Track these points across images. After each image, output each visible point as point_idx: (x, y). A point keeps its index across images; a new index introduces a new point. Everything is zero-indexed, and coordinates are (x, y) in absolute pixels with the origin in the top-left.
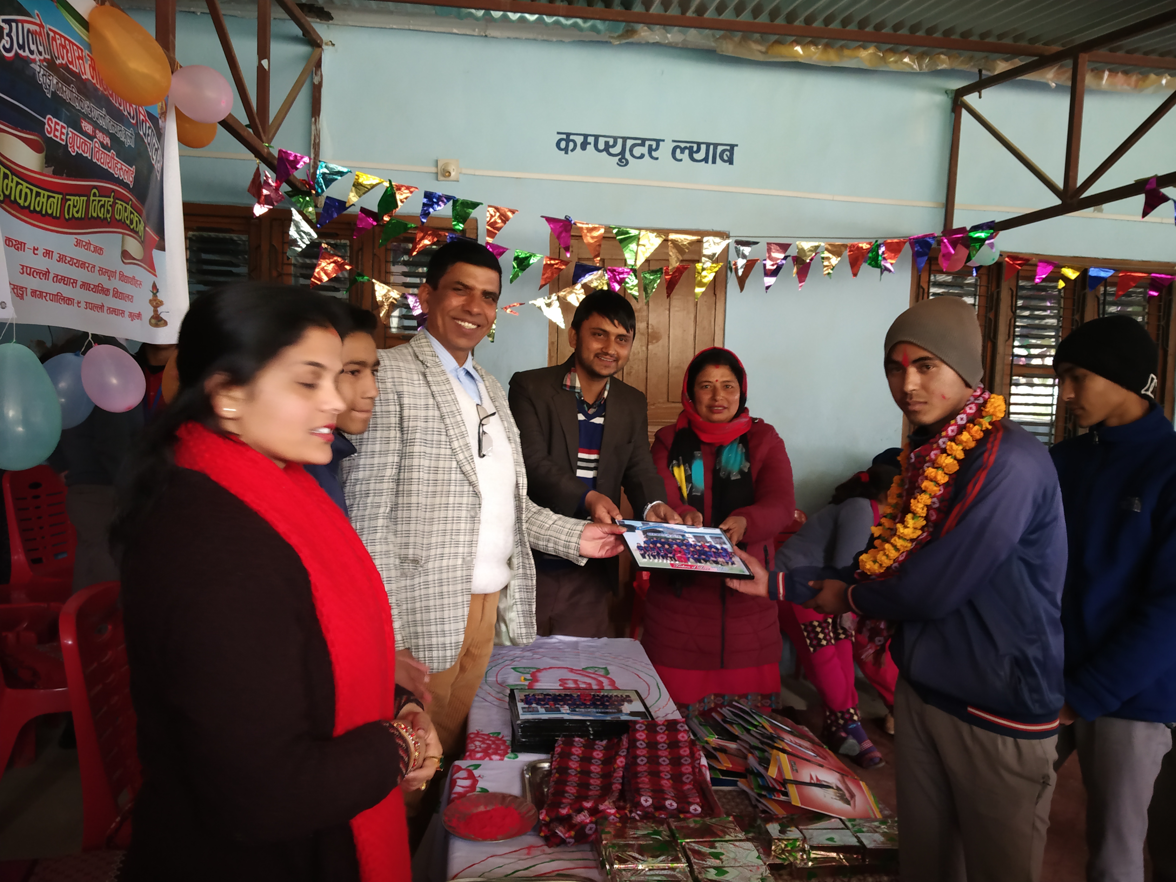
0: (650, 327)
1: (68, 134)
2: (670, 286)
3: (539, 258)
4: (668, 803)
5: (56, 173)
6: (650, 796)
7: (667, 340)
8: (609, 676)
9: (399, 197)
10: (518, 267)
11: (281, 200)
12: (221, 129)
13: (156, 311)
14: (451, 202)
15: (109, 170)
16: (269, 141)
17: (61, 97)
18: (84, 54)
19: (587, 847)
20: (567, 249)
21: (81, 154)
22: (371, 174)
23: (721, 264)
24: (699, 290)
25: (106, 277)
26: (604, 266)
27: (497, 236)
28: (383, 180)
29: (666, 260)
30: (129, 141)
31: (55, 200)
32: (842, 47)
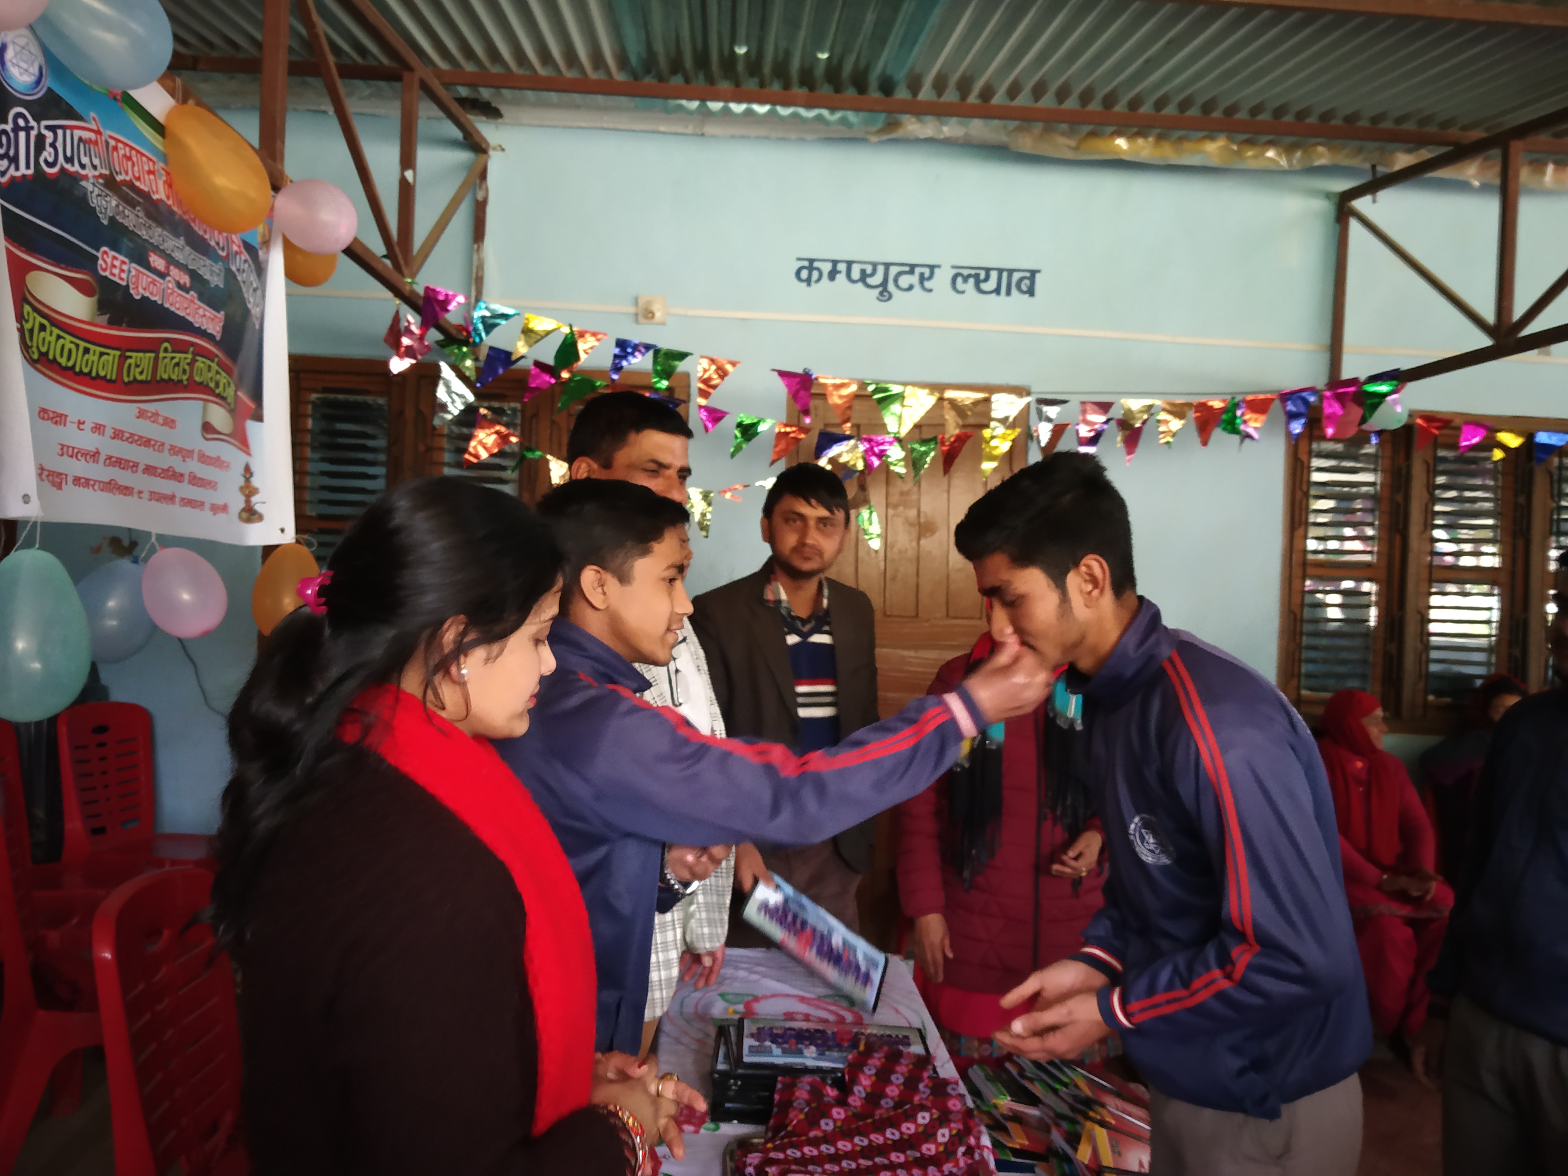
0: (922, 514)
1: (130, 271)
2: (949, 460)
3: (771, 424)
9: (582, 346)
10: (742, 437)
11: (426, 353)
12: (345, 261)
13: (248, 502)
14: (651, 352)
15: (188, 317)
16: (413, 276)
17: (122, 224)
18: (156, 167)
20: (806, 412)
21: (148, 298)
22: (546, 316)
23: (1018, 430)
24: (988, 466)
25: (180, 458)
26: (857, 435)
27: (711, 397)
28: (560, 324)
29: (942, 425)
30: (216, 279)
31: (110, 358)
32: (1181, 139)
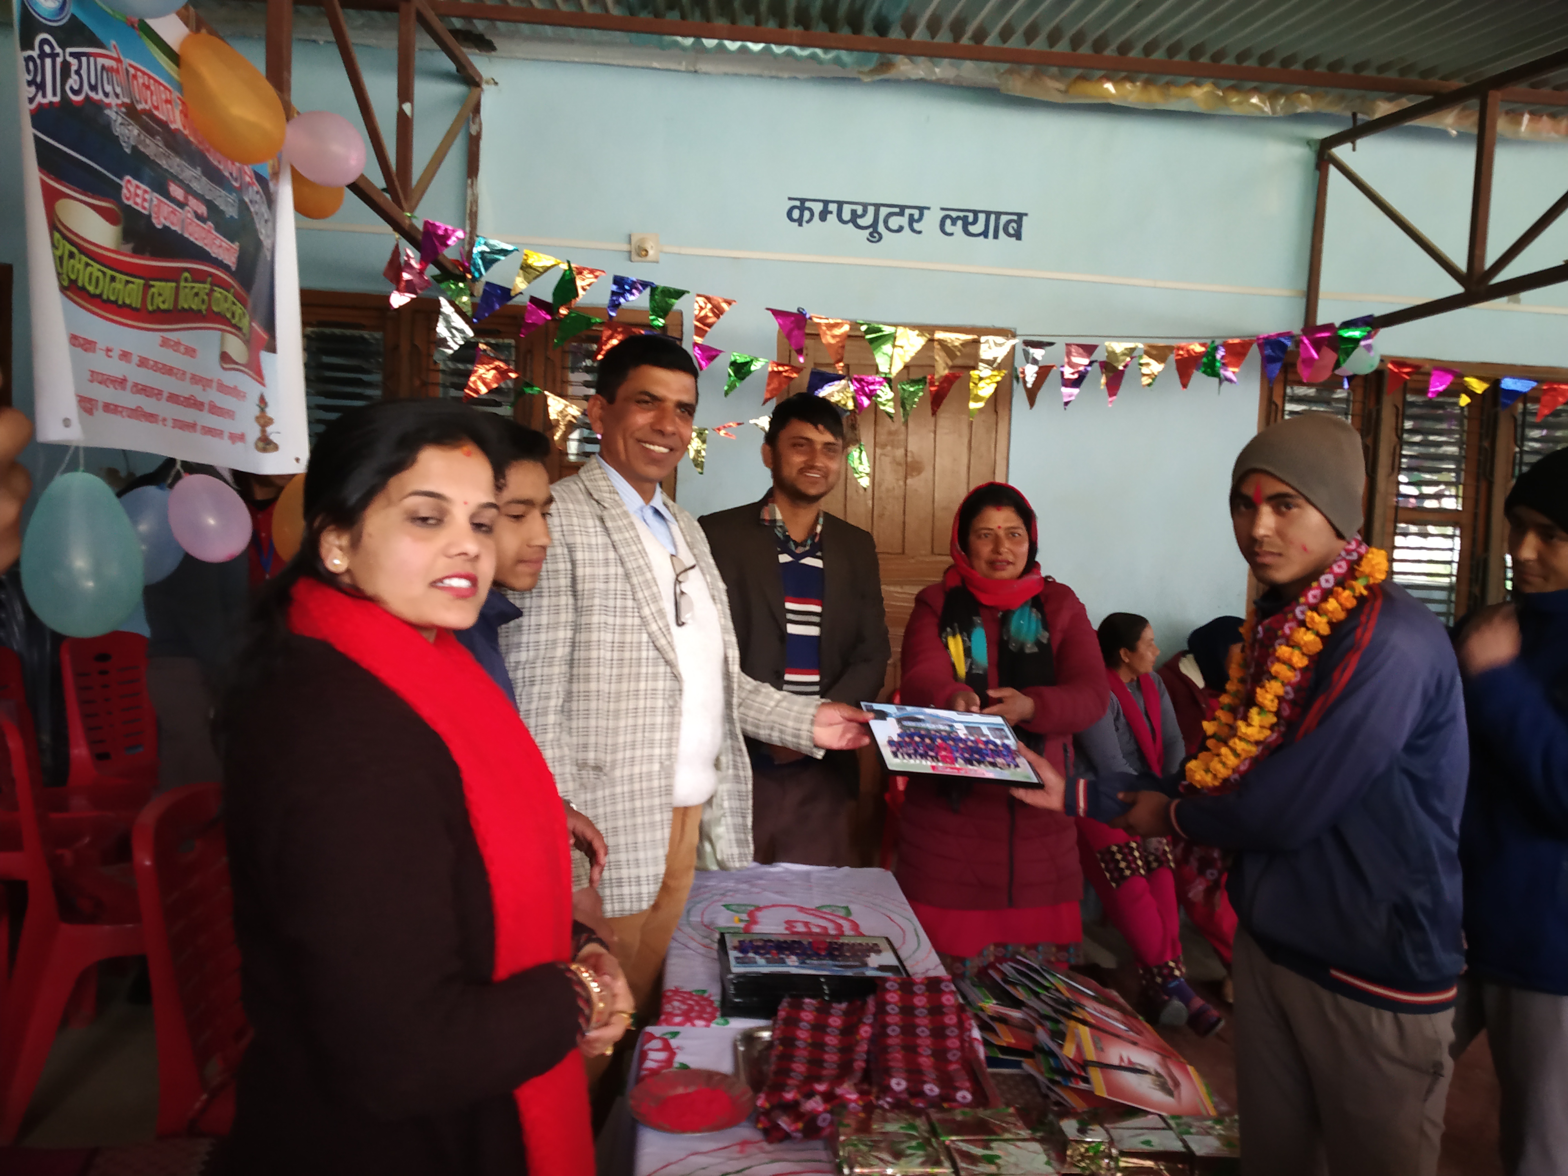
0: (909, 454)
1: (151, 200)
2: (937, 400)
3: (763, 363)
4: (927, 1088)
5: (137, 252)
6: (904, 1079)
7: (932, 472)
8: (851, 918)
9: (579, 283)
10: (736, 376)
11: (426, 287)
12: (349, 195)
13: (263, 431)
14: (648, 290)
15: (205, 247)
16: (412, 211)
17: (143, 153)
18: (172, 96)
19: (819, 1144)
20: (800, 352)
21: (169, 227)
22: (544, 253)
23: (1005, 371)
24: (975, 406)
25: (200, 387)
26: (849, 374)
27: (707, 335)
28: (559, 261)
29: (932, 366)
30: (231, 210)
31: (135, 287)
32: (1168, 84)
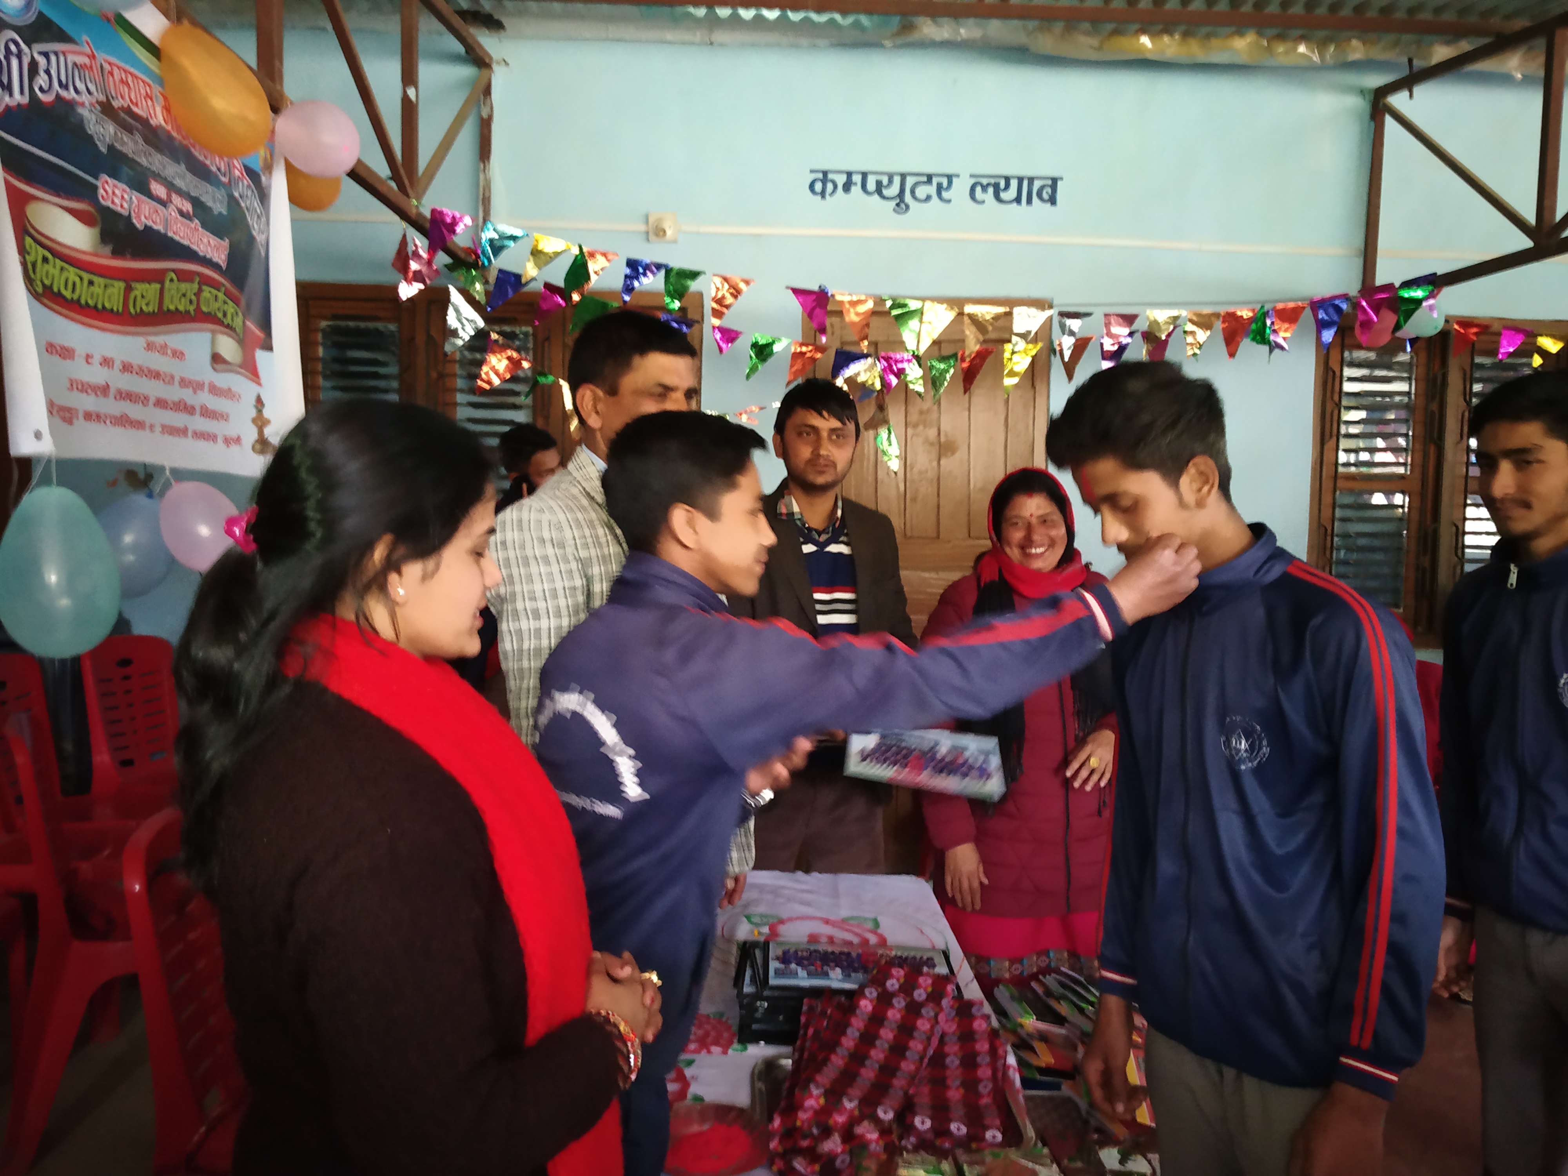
0: (942, 434)
1: (131, 200)
2: (969, 377)
3: (786, 344)
4: (953, 1127)
6: (928, 1116)
7: (967, 452)
8: (878, 930)
9: (592, 267)
10: (757, 357)
11: (435, 277)
13: (261, 433)
14: (663, 272)
15: (192, 246)
16: (419, 197)
17: (121, 152)
18: (153, 91)
20: (822, 330)
21: (151, 227)
22: (555, 238)
23: (1040, 345)
24: (1009, 382)
25: (190, 390)
26: (875, 353)
27: (725, 317)
28: (570, 245)
29: (963, 341)
30: (218, 206)
31: (115, 291)
32: (1208, 36)
